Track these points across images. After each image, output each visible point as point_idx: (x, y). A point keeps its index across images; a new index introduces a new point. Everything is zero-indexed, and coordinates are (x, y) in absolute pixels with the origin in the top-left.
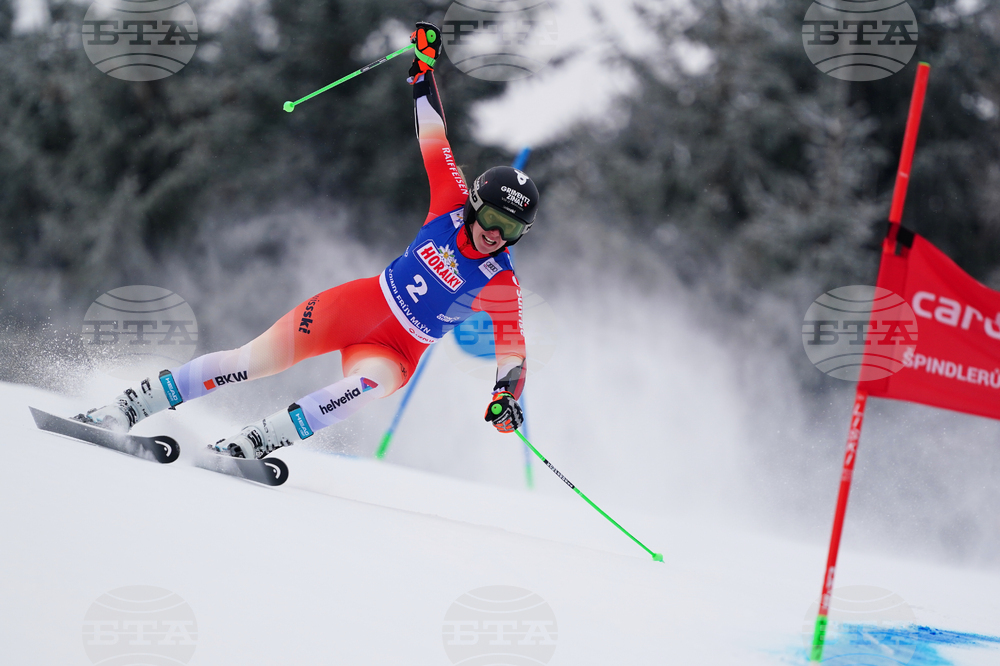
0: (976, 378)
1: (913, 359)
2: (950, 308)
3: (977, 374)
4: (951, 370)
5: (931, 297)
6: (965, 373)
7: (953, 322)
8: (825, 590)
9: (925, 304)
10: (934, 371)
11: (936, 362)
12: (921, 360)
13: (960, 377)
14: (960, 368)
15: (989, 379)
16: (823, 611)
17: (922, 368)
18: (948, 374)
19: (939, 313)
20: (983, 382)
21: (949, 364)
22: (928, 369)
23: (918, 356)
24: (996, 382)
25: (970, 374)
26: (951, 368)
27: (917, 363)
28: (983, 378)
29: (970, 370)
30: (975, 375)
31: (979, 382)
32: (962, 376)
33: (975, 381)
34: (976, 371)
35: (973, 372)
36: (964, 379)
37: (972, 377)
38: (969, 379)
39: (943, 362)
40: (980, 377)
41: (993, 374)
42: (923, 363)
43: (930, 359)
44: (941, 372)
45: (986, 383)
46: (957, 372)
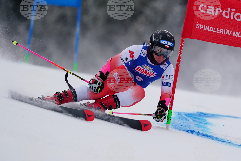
0: (219, 32)
1: (200, 26)
3: (220, 30)
4: (211, 30)
6: (216, 30)
10: (206, 30)
11: (206, 27)
12: (202, 26)
13: (214, 31)
14: (214, 28)
15: (223, 32)
17: (202, 29)
18: (210, 30)
20: (222, 32)
21: (211, 27)
22: (204, 29)
24: (226, 33)
25: (217, 30)
26: (211, 28)
27: (201, 27)
28: (222, 31)
29: (218, 29)
30: (219, 31)
31: (220, 33)
32: (215, 31)
33: (219, 33)
34: (219, 29)
35: (218, 30)
36: (216, 32)
37: (218, 31)
38: (217, 32)
39: (209, 27)
40: (221, 31)
41: (225, 30)
42: (203, 27)
43: (205, 26)
44: (208, 30)
45: (223, 33)
46: (213, 30)
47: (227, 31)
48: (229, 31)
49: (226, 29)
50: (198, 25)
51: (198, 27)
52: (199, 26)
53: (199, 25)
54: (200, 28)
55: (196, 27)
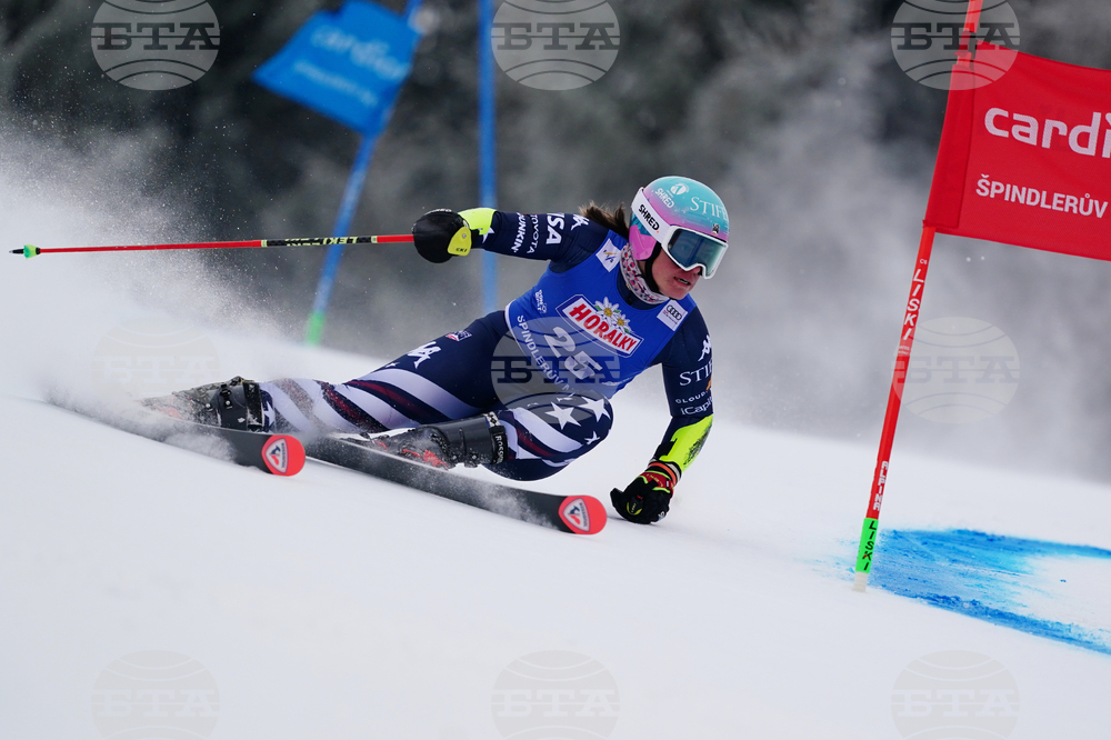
0: (1063, 206)
1: (989, 188)
2: (1027, 125)
3: (1064, 200)
4: (1033, 199)
5: (1005, 114)
6: (1049, 201)
7: (1032, 141)
8: (877, 489)
9: (999, 122)
10: (1013, 200)
11: (1015, 188)
12: (998, 188)
13: (1043, 205)
14: (1044, 193)
15: (1078, 206)
16: (873, 513)
17: (1000, 197)
18: (1029, 203)
19: (1016, 129)
20: (1071, 208)
21: (1031, 191)
22: (1007, 198)
23: (994, 184)
24: (1086, 209)
25: (1055, 201)
26: (1034, 195)
27: (994, 191)
28: (1071, 205)
29: (1056, 195)
30: (1061, 202)
31: (1067, 210)
32: (1046, 203)
33: (1061, 209)
34: (1063, 196)
35: (1059, 199)
36: (1049, 207)
37: (1058, 205)
38: (1055, 207)
39: (1024, 189)
40: (1068, 204)
41: (1082, 200)
42: (1001, 191)
43: (1009, 186)
44: (1022, 201)
45: (1075, 211)
46: (1040, 199)
47: (1091, 201)
48: (1097, 202)
49: (1087, 195)
50: (984, 184)
51: (983, 191)
52: (987, 188)
53: (988, 183)
54: (992, 196)
55: (978, 191)
